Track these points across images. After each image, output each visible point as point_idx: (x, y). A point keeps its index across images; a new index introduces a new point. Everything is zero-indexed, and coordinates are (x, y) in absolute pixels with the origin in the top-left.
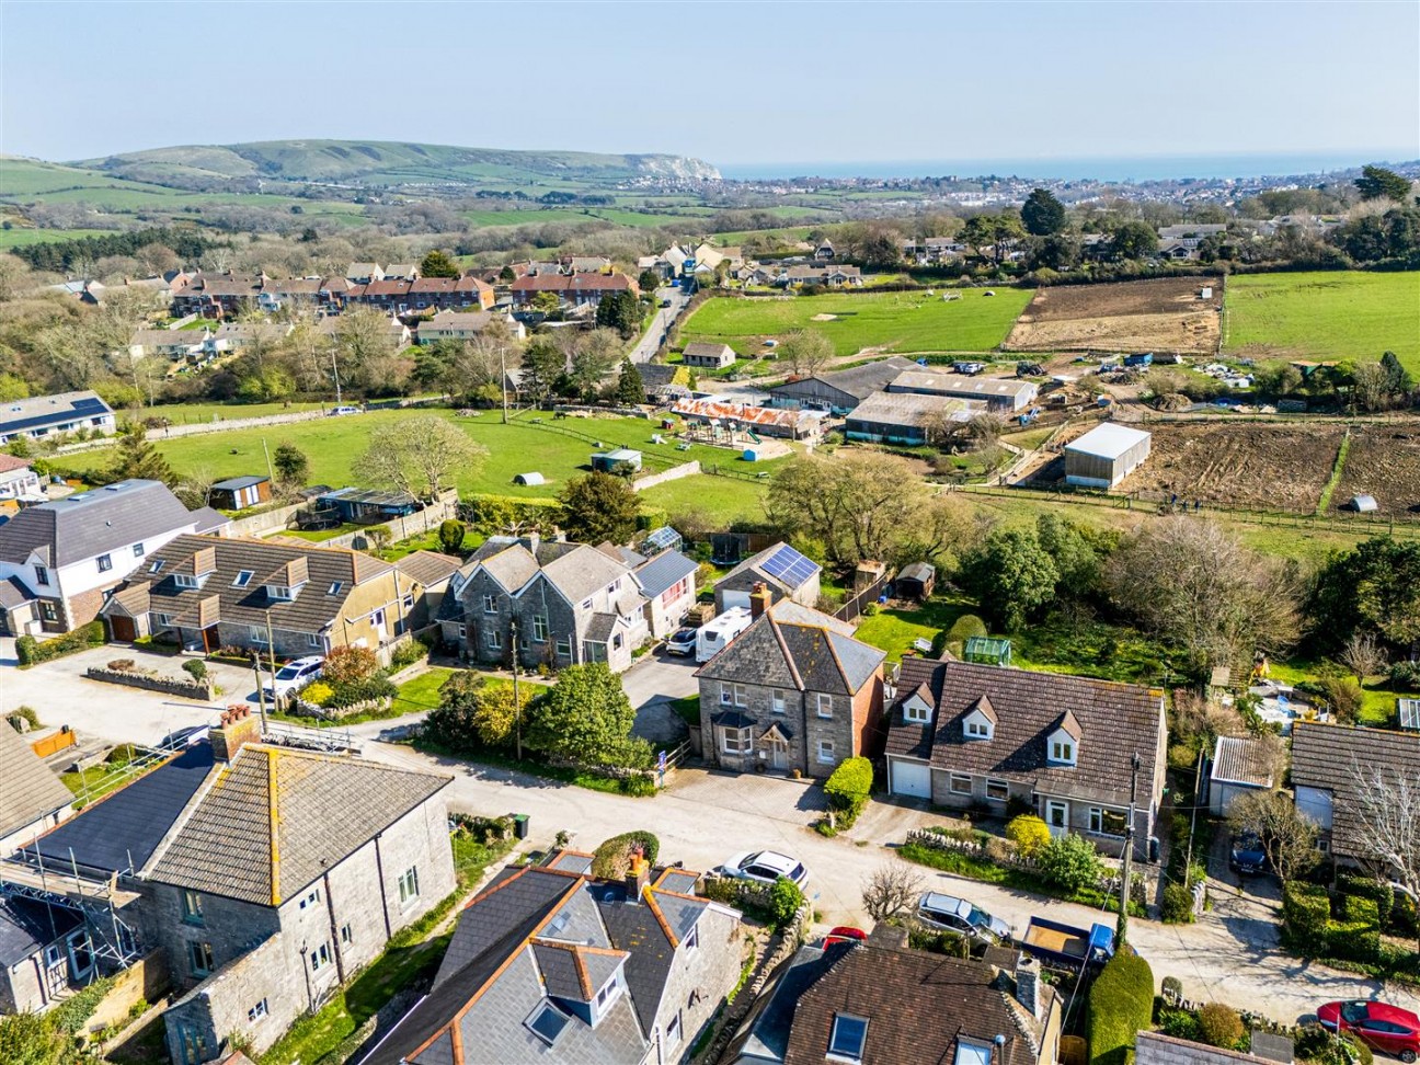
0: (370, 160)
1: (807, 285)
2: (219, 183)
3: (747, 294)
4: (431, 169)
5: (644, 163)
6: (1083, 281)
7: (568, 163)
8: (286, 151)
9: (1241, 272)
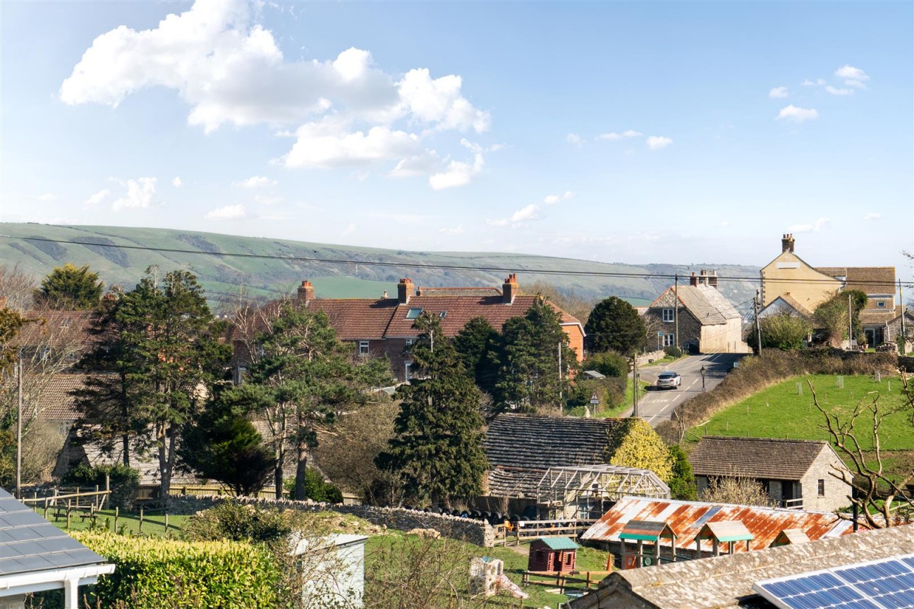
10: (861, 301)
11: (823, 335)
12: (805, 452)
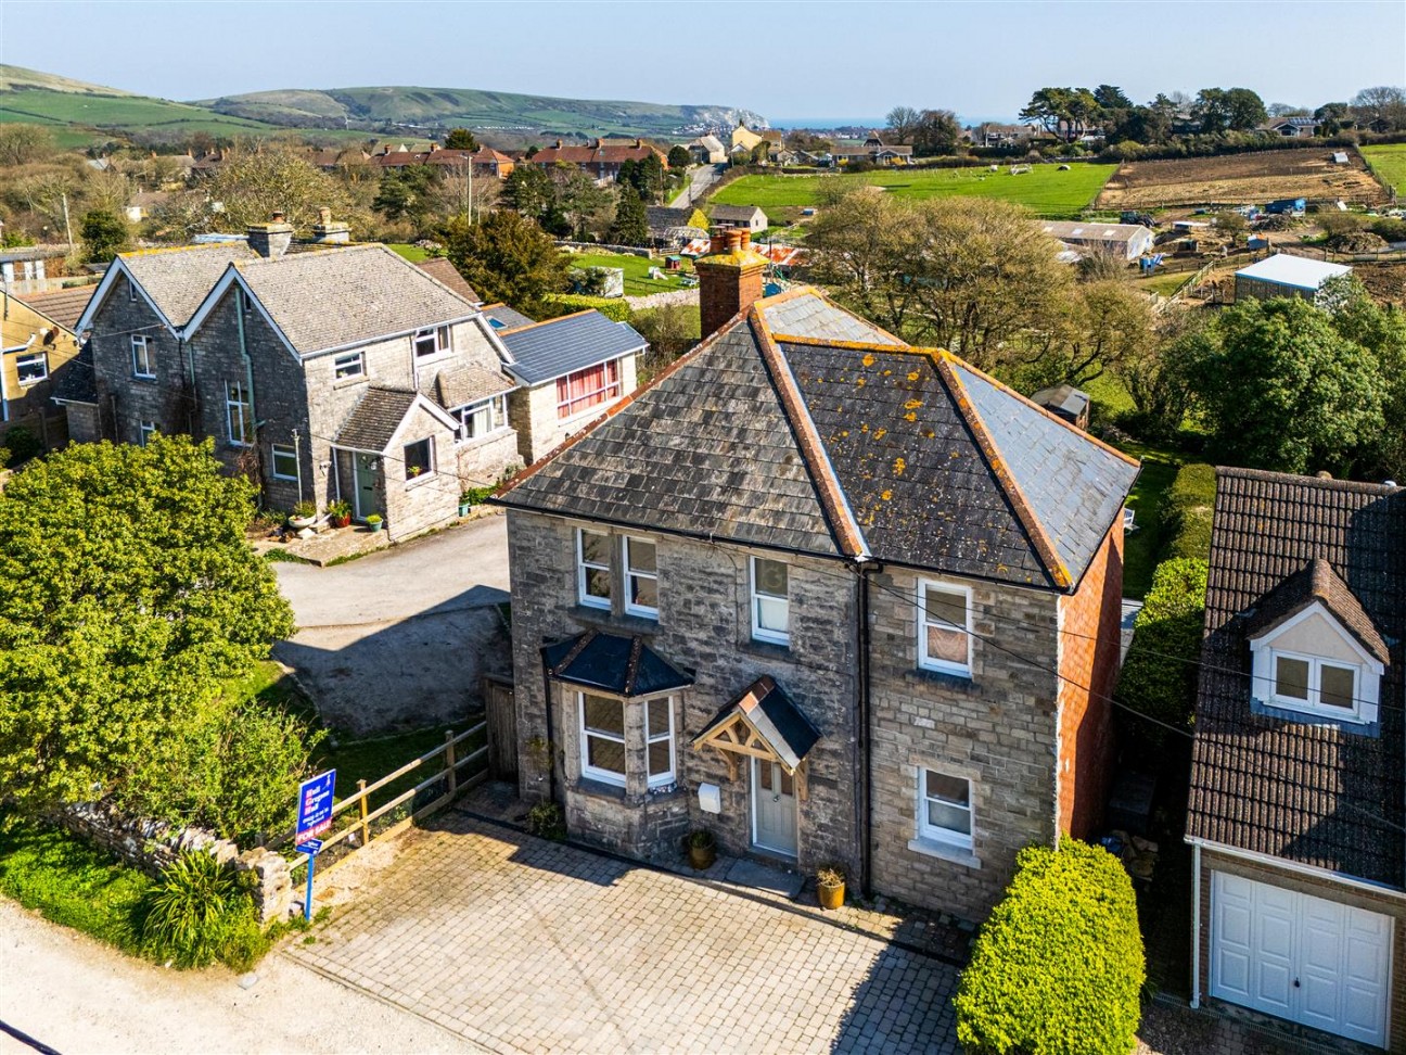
0: (449, 106)
1: (853, 162)
2: (311, 119)
3: (785, 171)
4: (502, 115)
5: (698, 114)
6: (1177, 155)
7: (629, 111)
8: (375, 96)
9: (1373, 142)
10: (769, 145)
11: (755, 159)
12: (750, 209)
